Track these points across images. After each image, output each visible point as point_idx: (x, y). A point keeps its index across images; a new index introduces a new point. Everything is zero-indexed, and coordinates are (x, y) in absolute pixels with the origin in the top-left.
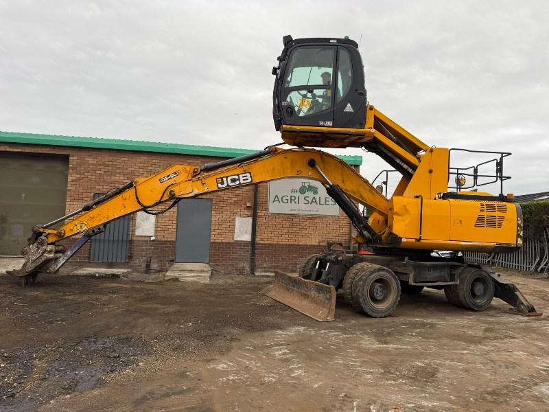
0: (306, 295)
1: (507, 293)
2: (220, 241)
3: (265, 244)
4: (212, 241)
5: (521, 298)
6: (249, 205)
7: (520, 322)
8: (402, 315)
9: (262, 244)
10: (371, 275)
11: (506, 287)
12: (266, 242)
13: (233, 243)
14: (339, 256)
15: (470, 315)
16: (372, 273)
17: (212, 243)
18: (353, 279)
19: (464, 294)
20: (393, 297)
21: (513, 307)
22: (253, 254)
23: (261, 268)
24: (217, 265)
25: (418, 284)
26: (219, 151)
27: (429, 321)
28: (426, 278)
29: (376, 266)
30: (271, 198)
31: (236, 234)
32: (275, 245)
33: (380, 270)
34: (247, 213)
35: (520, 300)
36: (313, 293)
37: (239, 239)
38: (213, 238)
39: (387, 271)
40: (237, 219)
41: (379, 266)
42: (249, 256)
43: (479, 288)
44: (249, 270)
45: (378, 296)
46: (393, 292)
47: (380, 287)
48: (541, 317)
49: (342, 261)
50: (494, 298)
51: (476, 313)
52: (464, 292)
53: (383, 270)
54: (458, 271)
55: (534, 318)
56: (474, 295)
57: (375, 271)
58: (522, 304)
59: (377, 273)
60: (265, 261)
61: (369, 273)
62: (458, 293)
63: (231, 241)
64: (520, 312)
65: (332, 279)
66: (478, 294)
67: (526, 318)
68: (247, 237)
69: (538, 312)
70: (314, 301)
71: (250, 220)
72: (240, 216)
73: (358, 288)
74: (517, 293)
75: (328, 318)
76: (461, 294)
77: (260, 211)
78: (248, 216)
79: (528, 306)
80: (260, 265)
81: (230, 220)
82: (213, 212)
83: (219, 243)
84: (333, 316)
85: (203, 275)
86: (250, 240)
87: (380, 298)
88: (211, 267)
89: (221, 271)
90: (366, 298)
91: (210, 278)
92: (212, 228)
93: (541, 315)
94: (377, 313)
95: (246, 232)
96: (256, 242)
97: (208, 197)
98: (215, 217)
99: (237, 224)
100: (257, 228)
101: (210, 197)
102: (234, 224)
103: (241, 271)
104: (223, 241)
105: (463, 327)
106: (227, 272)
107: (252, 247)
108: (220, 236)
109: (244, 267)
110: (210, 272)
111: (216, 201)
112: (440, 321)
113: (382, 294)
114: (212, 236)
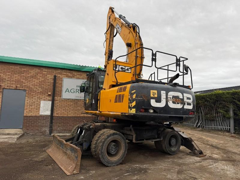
0: (65, 153)
1: (187, 143)
3: (60, 117)
4: (25, 115)
5: (195, 146)
6: (49, 93)
7: (196, 162)
8: (128, 163)
9: (57, 117)
10: (108, 138)
11: (187, 140)
12: (60, 116)
13: (39, 116)
14: (91, 126)
15: (168, 158)
18: (97, 140)
20: (122, 152)
21: (191, 151)
22: (51, 122)
23: (57, 131)
24: (27, 130)
25: (138, 142)
26: (30, 61)
27: (145, 166)
29: (112, 131)
30: (64, 89)
31: (41, 111)
32: (66, 117)
33: (114, 134)
36: (69, 152)
37: (42, 114)
39: (119, 135)
40: (42, 102)
41: (114, 131)
42: (49, 124)
43: (173, 141)
44: (48, 132)
45: (113, 152)
46: (122, 148)
47: (114, 145)
48: (206, 157)
49: (92, 128)
50: (181, 146)
52: (165, 145)
53: (116, 134)
55: (202, 158)
56: (170, 145)
57: (111, 135)
58: (196, 149)
59: (113, 137)
61: (106, 137)
62: (162, 145)
65: (85, 141)
66: (172, 144)
67: (199, 158)
68: (48, 113)
69: (204, 154)
70: (69, 157)
71: (50, 103)
72: (44, 100)
73: (99, 148)
74: (193, 143)
75: (75, 172)
76: (163, 146)
77: (56, 98)
78: (49, 100)
79: (199, 151)
80: (56, 129)
81: (37, 102)
82: (26, 98)
83: (30, 116)
84: (79, 170)
85: (13, 137)
86: (50, 114)
87: (114, 153)
88: (23, 131)
89: (31, 134)
90: (104, 154)
91: (18, 139)
92: (25, 107)
93: (206, 155)
94: (111, 164)
95: (47, 110)
96: (53, 115)
97: (23, 89)
98: (27, 101)
99: (42, 105)
100: (54, 107)
101: (25, 89)
102: (40, 105)
103: (43, 133)
104: (32, 115)
105: (164, 170)
106: (34, 134)
107: (51, 118)
108: (30, 112)
109: (45, 131)
110: (21, 135)
111: (29, 91)
112: (151, 166)
113: (115, 150)
114: (25, 112)
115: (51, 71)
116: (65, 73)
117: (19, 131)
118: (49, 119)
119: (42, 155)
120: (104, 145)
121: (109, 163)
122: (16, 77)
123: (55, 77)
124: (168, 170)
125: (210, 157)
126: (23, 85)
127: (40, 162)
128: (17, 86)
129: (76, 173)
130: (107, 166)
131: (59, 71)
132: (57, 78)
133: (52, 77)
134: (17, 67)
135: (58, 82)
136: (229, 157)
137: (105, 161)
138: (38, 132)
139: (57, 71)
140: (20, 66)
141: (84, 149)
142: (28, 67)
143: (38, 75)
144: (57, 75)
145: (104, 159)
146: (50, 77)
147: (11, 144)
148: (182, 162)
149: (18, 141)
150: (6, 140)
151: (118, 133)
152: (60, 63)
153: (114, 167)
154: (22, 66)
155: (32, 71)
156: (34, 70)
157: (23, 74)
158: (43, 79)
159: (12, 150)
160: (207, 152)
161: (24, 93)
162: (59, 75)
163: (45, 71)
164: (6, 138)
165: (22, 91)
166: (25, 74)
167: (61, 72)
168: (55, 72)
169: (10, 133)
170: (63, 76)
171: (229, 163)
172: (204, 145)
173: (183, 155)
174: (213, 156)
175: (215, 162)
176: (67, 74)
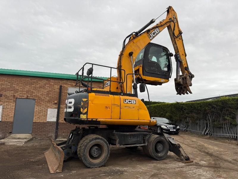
0: (55, 155)
1: (176, 149)
2: (39, 121)
5: (182, 152)
6: (56, 102)
7: (178, 168)
8: (110, 165)
9: (62, 123)
10: (90, 142)
11: (175, 146)
13: (46, 123)
16: (91, 141)
17: (33, 122)
19: (151, 151)
20: (104, 155)
21: (178, 157)
22: (57, 128)
23: (62, 136)
24: (36, 135)
26: (39, 74)
28: (129, 142)
31: (48, 118)
33: (96, 139)
34: (55, 107)
35: (182, 154)
36: (57, 154)
37: (49, 120)
38: (35, 120)
39: (101, 139)
40: (49, 109)
42: (55, 130)
43: (160, 147)
44: (54, 137)
45: (95, 155)
46: (105, 151)
47: (97, 149)
49: (80, 133)
50: (169, 151)
51: (158, 162)
52: (151, 149)
53: (99, 139)
54: (147, 138)
55: (188, 164)
56: (157, 151)
57: (93, 140)
58: (183, 155)
59: (95, 141)
60: (64, 132)
61: (88, 141)
62: (148, 150)
63: (45, 122)
64: (181, 161)
65: (74, 145)
66: (159, 150)
67: (183, 164)
68: (54, 119)
69: (191, 160)
70: (57, 158)
71: (56, 110)
72: (51, 108)
74: (181, 149)
75: (57, 171)
77: (62, 105)
78: (55, 108)
79: (186, 157)
80: (61, 135)
81: (45, 110)
82: (35, 106)
83: (38, 123)
84: (61, 169)
85: (22, 141)
86: (56, 121)
87: (97, 156)
88: (32, 136)
89: (38, 138)
90: (86, 156)
91: (26, 142)
92: (34, 115)
93: (193, 162)
94: (93, 166)
95: (54, 117)
96: (59, 122)
97: (33, 98)
98: (37, 108)
99: (49, 112)
100: (60, 114)
101: (35, 98)
102: (47, 113)
103: (50, 138)
104: (40, 121)
105: (141, 173)
106: (41, 138)
107: (56, 125)
108: (39, 119)
109: (52, 136)
110: (30, 139)
111: (38, 100)
112: (130, 169)
113: (98, 153)
114: (34, 119)
115: (57, 81)
116: (69, 83)
117: (28, 136)
118: (55, 125)
119: (39, 157)
120: (86, 148)
121: (91, 165)
122: (27, 88)
123: (61, 86)
124: (144, 173)
125: (196, 163)
126: (33, 94)
127: (35, 162)
128: (28, 96)
129: (59, 172)
130: (89, 168)
131: (65, 82)
132: (62, 87)
133: (59, 87)
134: (29, 79)
135: (63, 91)
136: (216, 164)
137: (87, 163)
138: (45, 137)
139: (63, 82)
140: (31, 78)
141: (72, 152)
142: (38, 79)
143: (46, 85)
144: (62, 85)
145: (86, 161)
146: (57, 87)
147: (18, 147)
148: (164, 167)
149: (26, 144)
150: (15, 143)
151: (100, 137)
152: (65, 75)
153: (95, 168)
154: (32, 78)
155: (41, 82)
156: (42, 81)
157: (33, 85)
158: (50, 89)
159: (16, 152)
160: (197, 159)
161: (34, 101)
162: (64, 85)
163: (52, 82)
164: (16, 142)
165: (32, 100)
166: (34, 85)
167: (67, 82)
168: (61, 83)
169: (21, 137)
170: (68, 85)
171: (211, 169)
172: (199, 152)
173: (170, 161)
174: (200, 163)
175: (197, 169)
176: (72, 83)
